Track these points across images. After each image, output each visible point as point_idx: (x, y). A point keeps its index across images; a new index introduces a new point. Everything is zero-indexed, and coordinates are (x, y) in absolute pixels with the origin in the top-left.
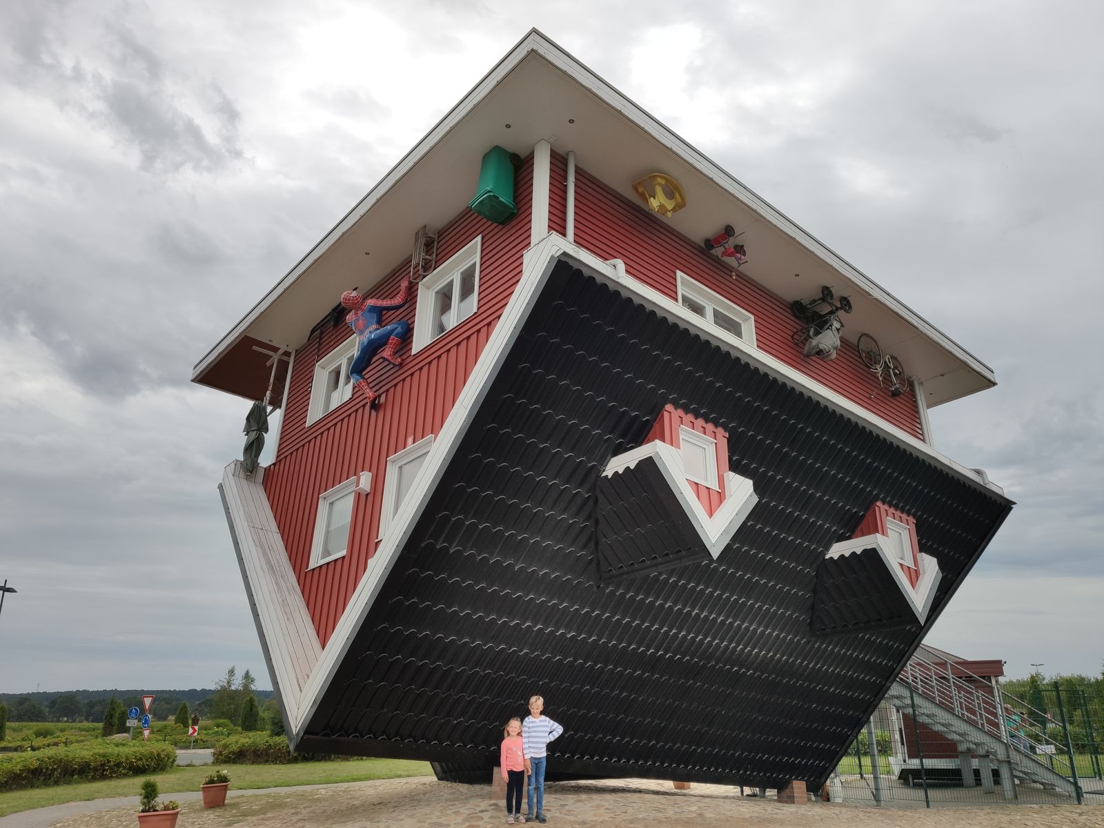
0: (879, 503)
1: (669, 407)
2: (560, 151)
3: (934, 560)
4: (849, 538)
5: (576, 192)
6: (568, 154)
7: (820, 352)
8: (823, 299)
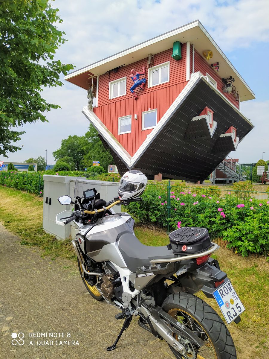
0: (232, 126)
1: (207, 107)
2: (192, 44)
3: (239, 138)
4: (225, 133)
5: (195, 56)
6: (193, 45)
7: (227, 92)
8: (230, 79)
